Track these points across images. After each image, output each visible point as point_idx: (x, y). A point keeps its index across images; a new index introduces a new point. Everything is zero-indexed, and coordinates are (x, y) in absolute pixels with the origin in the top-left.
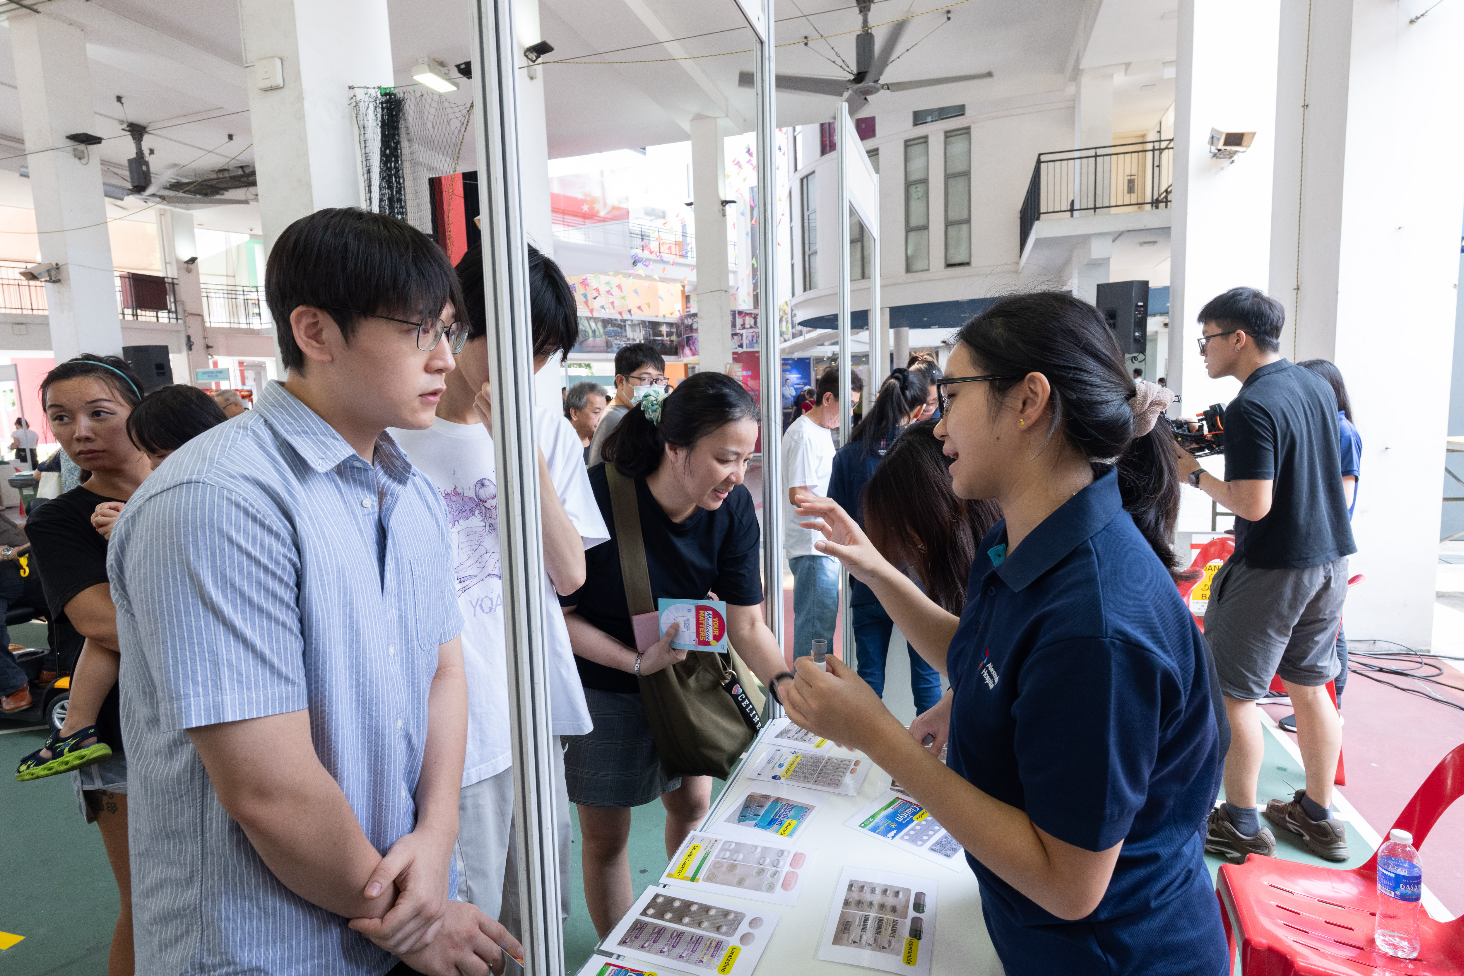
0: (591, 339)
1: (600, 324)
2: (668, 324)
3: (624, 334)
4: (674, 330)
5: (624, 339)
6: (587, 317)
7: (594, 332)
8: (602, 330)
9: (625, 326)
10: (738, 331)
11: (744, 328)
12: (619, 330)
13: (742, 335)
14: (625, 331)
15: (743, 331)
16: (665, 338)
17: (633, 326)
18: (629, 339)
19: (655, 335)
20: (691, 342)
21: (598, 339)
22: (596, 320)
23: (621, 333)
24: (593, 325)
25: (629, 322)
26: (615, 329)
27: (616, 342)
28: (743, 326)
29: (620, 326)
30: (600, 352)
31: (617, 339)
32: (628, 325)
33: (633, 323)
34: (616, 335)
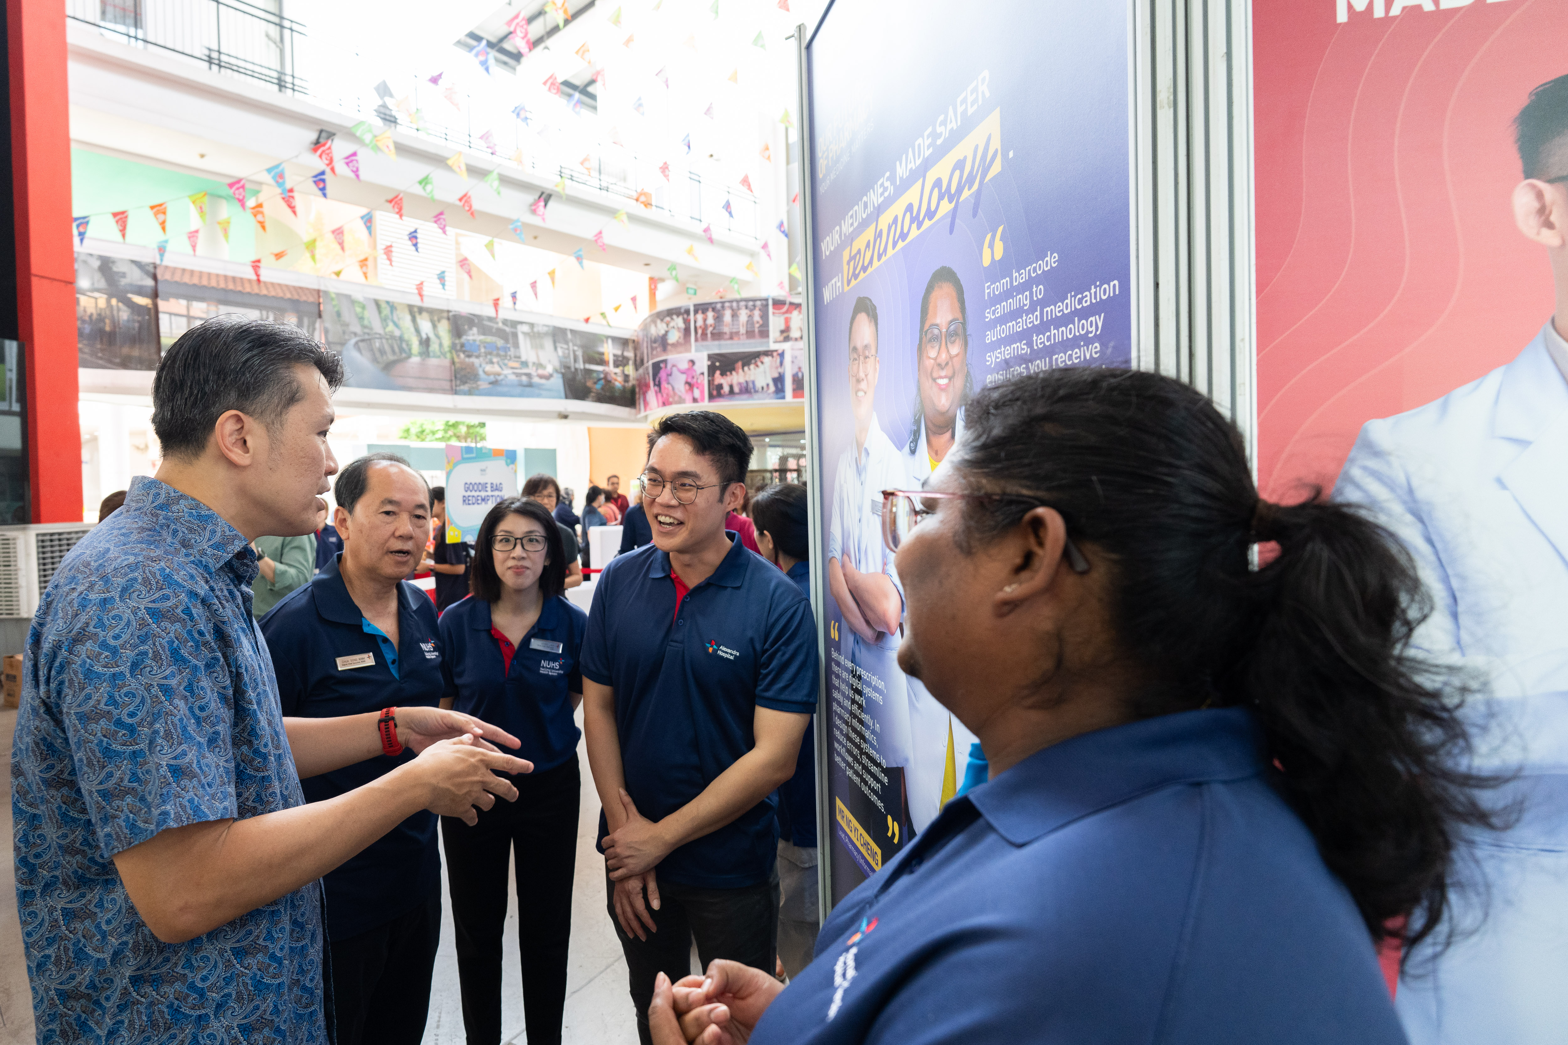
0: (415, 360)
1: (444, 327)
2: (615, 339)
3: (512, 352)
4: (630, 354)
5: (512, 364)
6: (410, 307)
7: (425, 343)
8: (447, 341)
9: (515, 335)
10: (773, 346)
11: (787, 339)
12: (500, 343)
13: (782, 355)
14: (516, 345)
15: (786, 346)
16: (611, 369)
17: (535, 335)
18: (525, 364)
19: (590, 360)
20: (662, 374)
21: (433, 361)
22: (435, 315)
23: (506, 349)
24: (425, 326)
25: (525, 328)
26: (489, 339)
27: (488, 368)
29: (501, 333)
30: (431, 390)
31: (492, 362)
32: (524, 333)
33: (536, 330)
34: (490, 354)
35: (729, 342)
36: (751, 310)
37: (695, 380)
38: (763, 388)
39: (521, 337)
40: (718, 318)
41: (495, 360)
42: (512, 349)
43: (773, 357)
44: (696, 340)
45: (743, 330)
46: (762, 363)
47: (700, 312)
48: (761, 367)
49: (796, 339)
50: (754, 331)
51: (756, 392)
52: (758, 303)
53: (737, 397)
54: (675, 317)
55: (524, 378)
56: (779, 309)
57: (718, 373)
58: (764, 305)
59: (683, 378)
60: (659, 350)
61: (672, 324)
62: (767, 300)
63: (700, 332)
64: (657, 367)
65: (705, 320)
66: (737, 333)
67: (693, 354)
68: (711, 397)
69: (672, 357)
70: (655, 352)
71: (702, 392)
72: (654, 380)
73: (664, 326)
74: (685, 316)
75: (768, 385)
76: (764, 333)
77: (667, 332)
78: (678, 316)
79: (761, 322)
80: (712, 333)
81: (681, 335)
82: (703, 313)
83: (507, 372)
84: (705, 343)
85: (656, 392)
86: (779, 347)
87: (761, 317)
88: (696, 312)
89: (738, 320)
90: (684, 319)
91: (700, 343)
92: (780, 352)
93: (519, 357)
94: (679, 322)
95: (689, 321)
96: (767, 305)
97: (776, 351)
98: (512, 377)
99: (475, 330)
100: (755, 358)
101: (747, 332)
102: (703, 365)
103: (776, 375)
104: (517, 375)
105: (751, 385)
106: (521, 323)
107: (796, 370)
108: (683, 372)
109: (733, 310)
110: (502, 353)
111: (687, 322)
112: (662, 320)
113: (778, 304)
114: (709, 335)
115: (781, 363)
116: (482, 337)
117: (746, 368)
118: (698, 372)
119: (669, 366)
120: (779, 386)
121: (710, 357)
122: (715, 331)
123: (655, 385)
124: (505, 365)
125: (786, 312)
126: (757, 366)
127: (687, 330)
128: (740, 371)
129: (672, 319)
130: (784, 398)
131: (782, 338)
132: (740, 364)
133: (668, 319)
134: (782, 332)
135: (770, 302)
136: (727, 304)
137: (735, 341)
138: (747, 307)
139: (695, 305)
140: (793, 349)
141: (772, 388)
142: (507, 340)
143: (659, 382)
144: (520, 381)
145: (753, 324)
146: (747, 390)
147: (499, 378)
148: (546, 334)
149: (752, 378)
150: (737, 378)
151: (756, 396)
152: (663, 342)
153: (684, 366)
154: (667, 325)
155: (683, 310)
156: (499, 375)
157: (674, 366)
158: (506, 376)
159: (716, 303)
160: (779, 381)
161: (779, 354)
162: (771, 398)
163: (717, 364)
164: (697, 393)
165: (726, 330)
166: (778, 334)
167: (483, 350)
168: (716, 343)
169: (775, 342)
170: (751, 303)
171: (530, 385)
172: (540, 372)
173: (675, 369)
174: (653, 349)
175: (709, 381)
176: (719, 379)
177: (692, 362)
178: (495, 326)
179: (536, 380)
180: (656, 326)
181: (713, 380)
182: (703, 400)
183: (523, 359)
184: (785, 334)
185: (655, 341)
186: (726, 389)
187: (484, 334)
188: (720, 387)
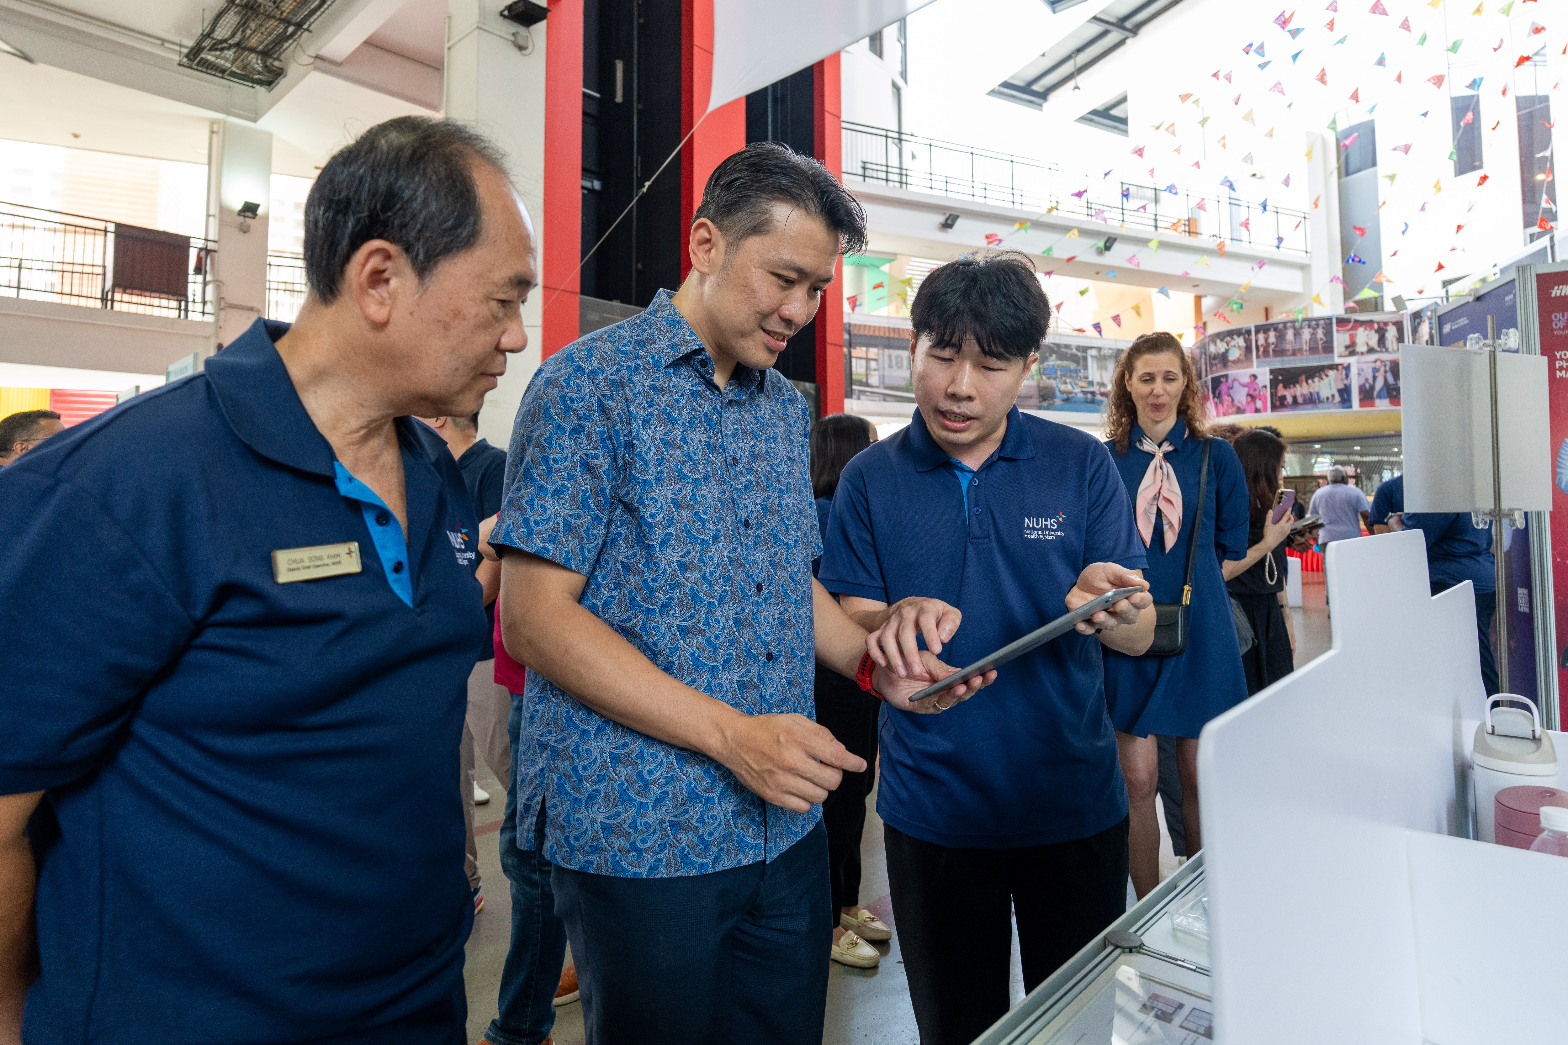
3: (1082, 374)
5: (1081, 383)
9: (1085, 359)
10: (1337, 360)
11: (1353, 353)
12: (1073, 366)
13: (1347, 368)
14: (1086, 367)
15: (1352, 360)
17: (1101, 359)
18: (1091, 383)
20: (1223, 388)
23: (1077, 371)
25: (1094, 352)
26: (1065, 363)
27: (1063, 388)
28: (1351, 350)
29: (1075, 359)
31: (1066, 383)
32: (1092, 356)
33: (1102, 353)
34: (1065, 376)
35: (1292, 358)
36: (1314, 329)
37: (1257, 392)
38: (1328, 399)
39: (1090, 359)
40: (1281, 336)
41: (1068, 381)
42: (1082, 371)
43: (1338, 370)
44: (1258, 357)
45: (1305, 347)
46: (1327, 376)
47: (1261, 332)
48: (1326, 380)
49: (1362, 354)
50: (1318, 348)
51: (1321, 402)
52: (1322, 322)
53: (1301, 407)
54: (1235, 337)
55: (1089, 396)
56: (1344, 326)
57: (1281, 385)
58: (1328, 322)
59: (1245, 391)
60: (1219, 366)
61: (1233, 343)
62: (1330, 319)
63: (1261, 349)
64: (1216, 382)
65: (1266, 339)
66: (1300, 350)
67: (1254, 370)
68: (1274, 408)
69: (1232, 372)
70: (1214, 368)
71: (1265, 404)
72: (1214, 393)
73: (1225, 345)
74: (1246, 336)
75: (1333, 396)
76: (1328, 348)
77: (1227, 351)
78: (1239, 336)
79: (1325, 339)
80: (1273, 350)
81: (1243, 353)
82: (1264, 333)
83: (1077, 390)
84: (1266, 360)
85: (1216, 404)
86: (1345, 361)
87: (1325, 335)
88: (1257, 332)
89: (1301, 339)
90: (1245, 339)
91: (1262, 359)
92: (1345, 365)
93: (1087, 378)
94: (1241, 341)
95: (1250, 341)
96: (1331, 324)
97: (1342, 364)
98: (1081, 395)
99: (1054, 356)
100: (1319, 371)
101: (1310, 348)
102: (1264, 378)
103: (1342, 386)
104: (1085, 393)
105: (1315, 396)
106: (1091, 348)
107: (1362, 381)
108: (1244, 386)
109: (1295, 329)
110: (1074, 375)
111: (1248, 342)
112: (1222, 340)
113: (1342, 322)
114: (1271, 352)
115: (1347, 376)
116: (1059, 362)
117: (1310, 381)
118: (1261, 385)
119: (1230, 381)
120: (1346, 396)
121: (1272, 372)
122: (1277, 349)
123: (1214, 396)
124: (1076, 384)
125: (1351, 329)
126: (1322, 379)
127: (1248, 349)
128: (1304, 384)
129: (1232, 339)
130: (1350, 407)
131: (1347, 353)
132: (1303, 377)
133: (1228, 339)
134: (1347, 347)
135: (1334, 321)
136: (1289, 325)
137: (1298, 357)
138: (1309, 326)
139: (1256, 327)
140: (1358, 363)
141: (1338, 398)
142: (1078, 363)
143: (1219, 394)
144: (1086, 398)
145: (1316, 341)
146: (1312, 400)
147: (1070, 396)
148: (1110, 357)
149: (1316, 390)
150: (1301, 390)
151: (1320, 406)
152: (1223, 359)
153: (1246, 380)
154: (1228, 345)
155: (1244, 331)
156: (1071, 393)
157: (1234, 380)
158: (1076, 394)
159: (1278, 324)
160: (1345, 394)
161: (1344, 368)
162: (1337, 408)
163: (1280, 378)
164: (1259, 404)
165: (1289, 347)
166: (1343, 349)
167: (1059, 373)
168: (1279, 359)
169: (1340, 356)
170: (1314, 323)
171: (1093, 402)
172: (1103, 390)
173: (1236, 383)
174: (1212, 365)
175: (1272, 394)
176: (1281, 391)
177: (1254, 377)
178: (1069, 352)
179: (1098, 397)
180: (1215, 345)
181: (1276, 393)
182: (1265, 410)
183: (1090, 379)
184: (1351, 349)
185: (1215, 358)
186: (1290, 400)
187: (1060, 360)
188: (1284, 398)
